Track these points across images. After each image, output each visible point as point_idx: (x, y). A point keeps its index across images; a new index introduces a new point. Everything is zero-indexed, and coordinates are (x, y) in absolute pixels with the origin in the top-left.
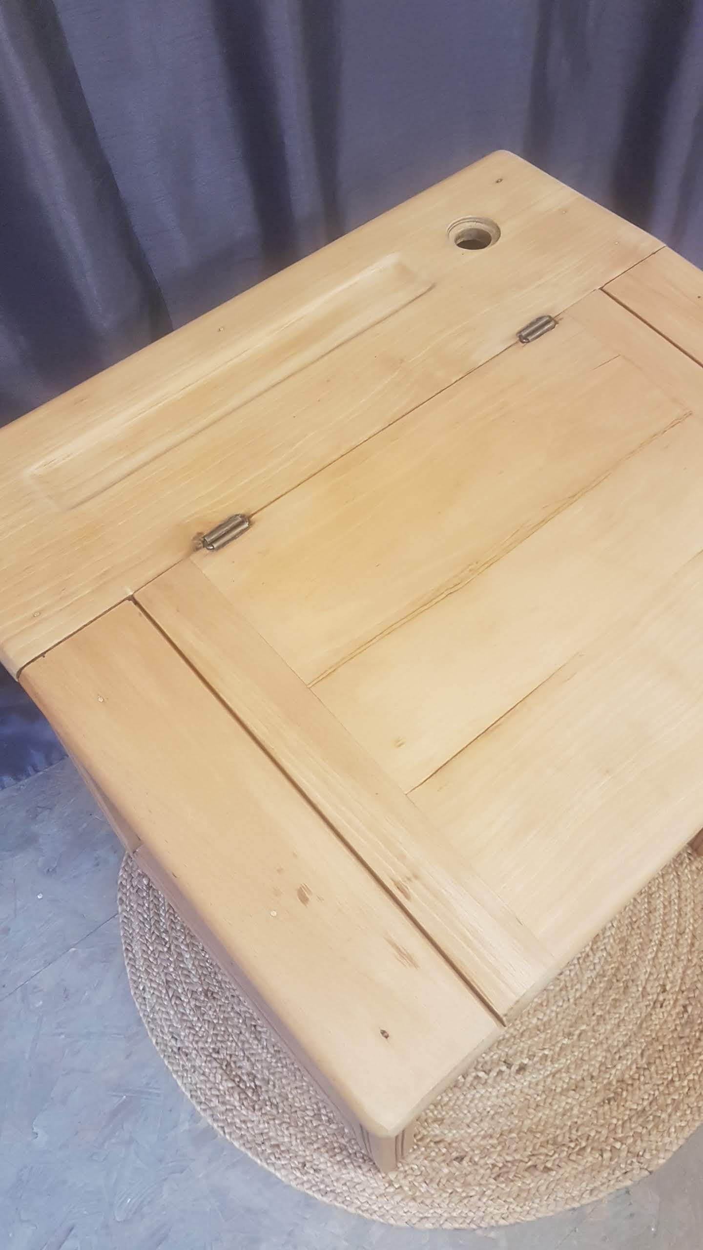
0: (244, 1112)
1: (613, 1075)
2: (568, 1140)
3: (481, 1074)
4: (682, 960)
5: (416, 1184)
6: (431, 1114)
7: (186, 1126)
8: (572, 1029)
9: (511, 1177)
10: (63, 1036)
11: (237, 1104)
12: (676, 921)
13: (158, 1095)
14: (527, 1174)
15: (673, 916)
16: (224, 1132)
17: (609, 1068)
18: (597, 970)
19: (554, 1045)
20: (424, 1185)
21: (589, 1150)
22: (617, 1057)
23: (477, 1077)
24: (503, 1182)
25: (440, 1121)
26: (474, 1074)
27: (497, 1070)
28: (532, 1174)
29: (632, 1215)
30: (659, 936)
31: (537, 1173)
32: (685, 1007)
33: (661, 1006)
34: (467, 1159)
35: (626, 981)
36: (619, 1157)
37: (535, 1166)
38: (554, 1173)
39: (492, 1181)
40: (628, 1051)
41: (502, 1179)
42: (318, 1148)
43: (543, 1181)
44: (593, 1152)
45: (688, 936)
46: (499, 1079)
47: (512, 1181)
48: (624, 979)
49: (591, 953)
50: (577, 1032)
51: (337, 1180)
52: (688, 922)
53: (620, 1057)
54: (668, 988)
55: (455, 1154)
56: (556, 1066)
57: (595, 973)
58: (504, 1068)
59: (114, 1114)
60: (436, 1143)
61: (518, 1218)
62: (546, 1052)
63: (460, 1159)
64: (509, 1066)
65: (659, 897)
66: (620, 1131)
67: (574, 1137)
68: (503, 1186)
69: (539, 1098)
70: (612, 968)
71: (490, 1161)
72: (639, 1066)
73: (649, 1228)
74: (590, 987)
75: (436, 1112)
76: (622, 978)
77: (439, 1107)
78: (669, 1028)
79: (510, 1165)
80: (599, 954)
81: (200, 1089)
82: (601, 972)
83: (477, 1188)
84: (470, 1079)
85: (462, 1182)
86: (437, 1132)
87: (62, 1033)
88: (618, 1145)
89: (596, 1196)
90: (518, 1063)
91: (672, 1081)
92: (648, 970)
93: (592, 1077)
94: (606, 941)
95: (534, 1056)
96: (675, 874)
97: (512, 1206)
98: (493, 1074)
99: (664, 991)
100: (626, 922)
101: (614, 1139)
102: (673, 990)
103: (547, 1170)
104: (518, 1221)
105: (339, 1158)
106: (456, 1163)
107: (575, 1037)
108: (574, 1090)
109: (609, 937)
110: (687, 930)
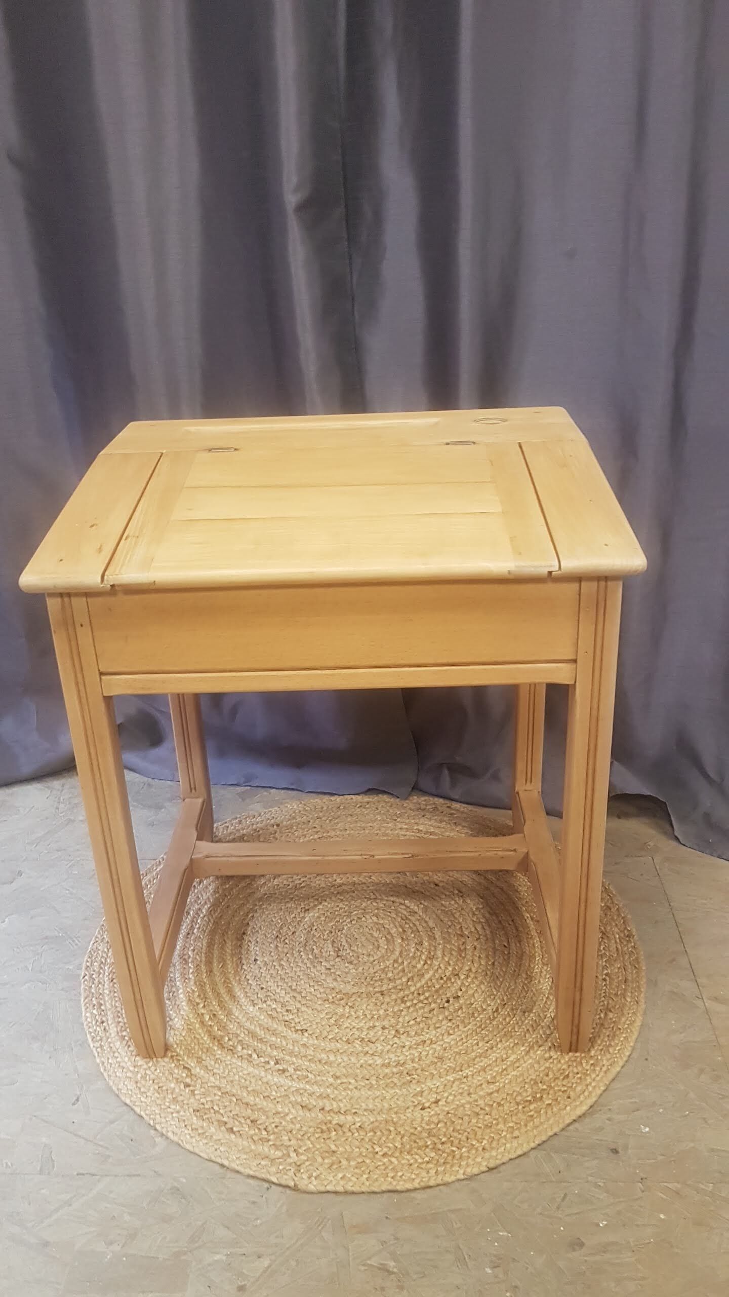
0: (106, 979)
1: (336, 1119)
2: (265, 1127)
3: (255, 1056)
4: (471, 1097)
5: (148, 1078)
6: (200, 1053)
7: (71, 967)
8: (342, 1076)
9: (204, 1117)
10: (67, 892)
11: (107, 974)
12: (494, 1074)
13: (76, 945)
14: (215, 1123)
15: (496, 1069)
16: (84, 977)
17: (341, 1113)
18: (400, 1059)
19: (319, 1075)
20: (151, 1082)
21: (271, 1143)
22: (354, 1111)
23: (250, 1056)
24: (197, 1116)
25: (200, 1060)
26: (250, 1052)
27: (267, 1060)
28: (220, 1127)
29: (254, 1203)
30: (470, 1073)
31: (223, 1128)
32: (439, 1122)
33: (421, 1109)
34: (191, 1088)
35: (414, 1078)
36: (285, 1160)
37: (226, 1123)
38: (233, 1136)
39: (191, 1110)
40: (366, 1114)
41: (198, 1114)
42: (120, 1022)
43: (220, 1134)
44: (273, 1147)
45: (493, 1087)
46: (263, 1064)
47: (203, 1120)
48: (413, 1077)
49: (407, 1047)
50: (345, 1080)
51: (110, 1043)
52: (503, 1080)
53: (356, 1113)
54: (440, 1103)
55: (188, 1080)
56: (308, 1087)
57: (397, 1058)
58: (272, 1063)
59: (46, 938)
60: (185, 1068)
61: (182, 1141)
62: (310, 1075)
63: (188, 1086)
64: (277, 1063)
65: (498, 1053)
66: (304, 1148)
67: (270, 1128)
68: (195, 1118)
69: (274, 1093)
70: (413, 1067)
71: (203, 1100)
72: (362, 1126)
73: (257, 1219)
74: (383, 1065)
75: (203, 1055)
76: (413, 1075)
77: (208, 1054)
78: (413, 1124)
79: (212, 1111)
80: (414, 1052)
81: (98, 953)
82: (402, 1062)
83: (178, 1107)
84: (245, 1051)
85: (174, 1096)
86: (192, 1064)
87: (68, 890)
88: (293, 1155)
89: (245, 1168)
90: (285, 1066)
91: (377, 1153)
92: (438, 1084)
93: (323, 1109)
94: (427, 1048)
95: (299, 1071)
96: (528, 1049)
97: (186, 1132)
98: (262, 1060)
99: (437, 1102)
100: (456, 1050)
101: (295, 1150)
102: (444, 1108)
103: (231, 1130)
104: (180, 1142)
105: (124, 1033)
106: (182, 1086)
107: (339, 1081)
108: (302, 1107)
109: (432, 1048)
110: (498, 1084)
